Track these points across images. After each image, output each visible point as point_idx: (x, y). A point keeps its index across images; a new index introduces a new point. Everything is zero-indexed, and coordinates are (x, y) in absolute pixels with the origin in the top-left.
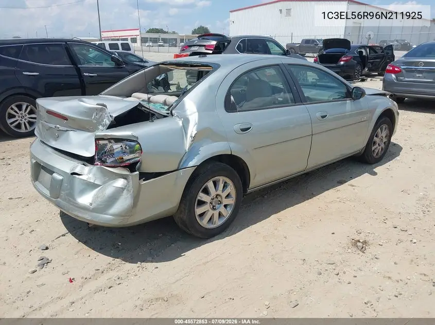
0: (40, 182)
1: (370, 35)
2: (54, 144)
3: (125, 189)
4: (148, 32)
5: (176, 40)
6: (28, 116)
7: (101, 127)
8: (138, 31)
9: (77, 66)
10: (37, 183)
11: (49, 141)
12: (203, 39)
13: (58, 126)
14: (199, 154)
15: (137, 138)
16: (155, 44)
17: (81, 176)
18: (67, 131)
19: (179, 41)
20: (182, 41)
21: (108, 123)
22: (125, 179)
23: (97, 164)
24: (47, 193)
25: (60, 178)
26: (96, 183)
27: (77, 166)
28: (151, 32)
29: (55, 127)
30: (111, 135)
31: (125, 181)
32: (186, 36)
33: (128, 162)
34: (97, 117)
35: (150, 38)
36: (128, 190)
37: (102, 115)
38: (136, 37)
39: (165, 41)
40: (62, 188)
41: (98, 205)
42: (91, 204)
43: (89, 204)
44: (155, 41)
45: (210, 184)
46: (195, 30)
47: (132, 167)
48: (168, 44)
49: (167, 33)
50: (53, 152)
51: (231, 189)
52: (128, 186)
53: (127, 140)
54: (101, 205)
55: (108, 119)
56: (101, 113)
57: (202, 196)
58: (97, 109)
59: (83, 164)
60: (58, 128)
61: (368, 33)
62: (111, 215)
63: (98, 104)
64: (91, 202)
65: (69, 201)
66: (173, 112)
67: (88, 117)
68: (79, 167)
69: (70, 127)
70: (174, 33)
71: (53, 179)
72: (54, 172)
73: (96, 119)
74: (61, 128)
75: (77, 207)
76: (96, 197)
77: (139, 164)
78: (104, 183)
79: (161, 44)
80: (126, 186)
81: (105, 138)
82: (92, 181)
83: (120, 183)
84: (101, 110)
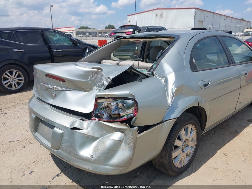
0: (40, 134)
1: (210, 27)
2: (51, 102)
3: (122, 141)
4: (79, 28)
5: (96, 33)
6: (17, 79)
7: (95, 87)
8: (74, 28)
9: (48, 45)
10: (37, 134)
11: (47, 99)
12: (124, 28)
13: (55, 87)
14: (178, 107)
15: (134, 96)
16: (84, 35)
17: (81, 130)
18: (64, 90)
19: (98, 33)
20: (100, 33)
21: (106, 84)
22: (123, 132)
23: (95, 120)
24: (49, 144)
25: (61, 131)
26: (95, 136)
27: (76, 121)
28: (81, 29)
29: (54, 87)
30: (112, 94)
31: (122, 134)
32: (102, 30)
33: (125, 118)
34: (93, 78)
35: (82, 32)
36: (126, 143)
37: (97, 77)
38: (73, 31)
39: (90, 33)
40: (63, 141)
41: (99, 157)
42: (92, 156)
43: (90, 156)
44: (84, 33)
45: (183, 132)
46: (107, 27)
47: (128, 122)
48: (92, 35)
49: (90, 29)
50: (51, 108)
51: (194, 134)
52: (125, 139)
53: (125, 98)
54: (102, 157)
55: (107, 81)
56: (96, 76)
57: (177, 143)
58: (92, 72)
59: (81, 119)
60: (56, 88)
61: (209, 27)
62: (110, 166)
63: (92, 68)
64: (91, 154)
65: (70, 153)
66: (154, 73)
67: (84, 79)
68: (77, 122)
69: (67, 88)
70: (94, 29)
71: (55, 133)
72: (55, 127)
73: (92, 81)
74: (58, 88)
75: (79, 158)
76: (96, 149)
77: (134, 118)
78: (102, 136)
79: (87, 35)
80: (123, 139)
81: (106, 97)
82: (91, 134)
83: (117, 136)
84: (96, 73)
